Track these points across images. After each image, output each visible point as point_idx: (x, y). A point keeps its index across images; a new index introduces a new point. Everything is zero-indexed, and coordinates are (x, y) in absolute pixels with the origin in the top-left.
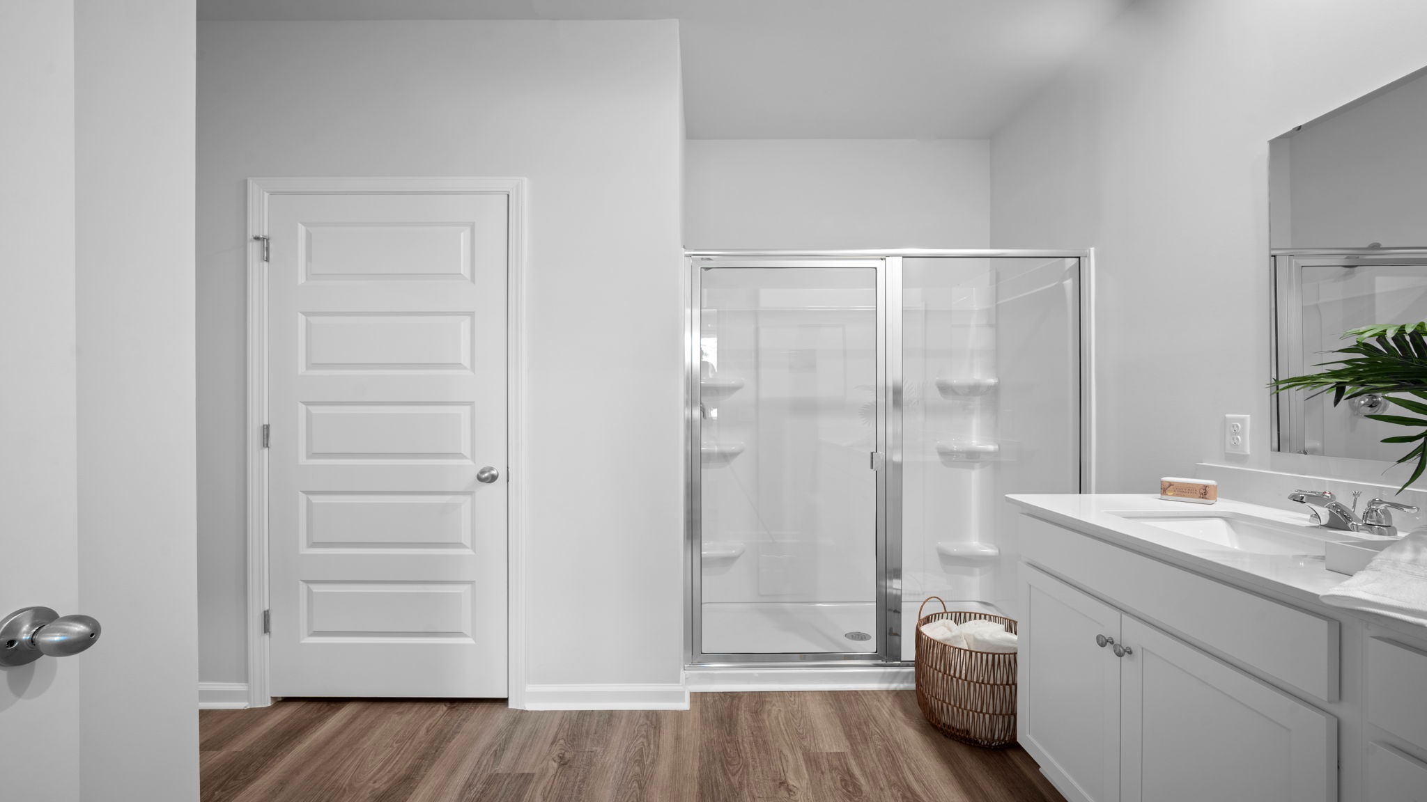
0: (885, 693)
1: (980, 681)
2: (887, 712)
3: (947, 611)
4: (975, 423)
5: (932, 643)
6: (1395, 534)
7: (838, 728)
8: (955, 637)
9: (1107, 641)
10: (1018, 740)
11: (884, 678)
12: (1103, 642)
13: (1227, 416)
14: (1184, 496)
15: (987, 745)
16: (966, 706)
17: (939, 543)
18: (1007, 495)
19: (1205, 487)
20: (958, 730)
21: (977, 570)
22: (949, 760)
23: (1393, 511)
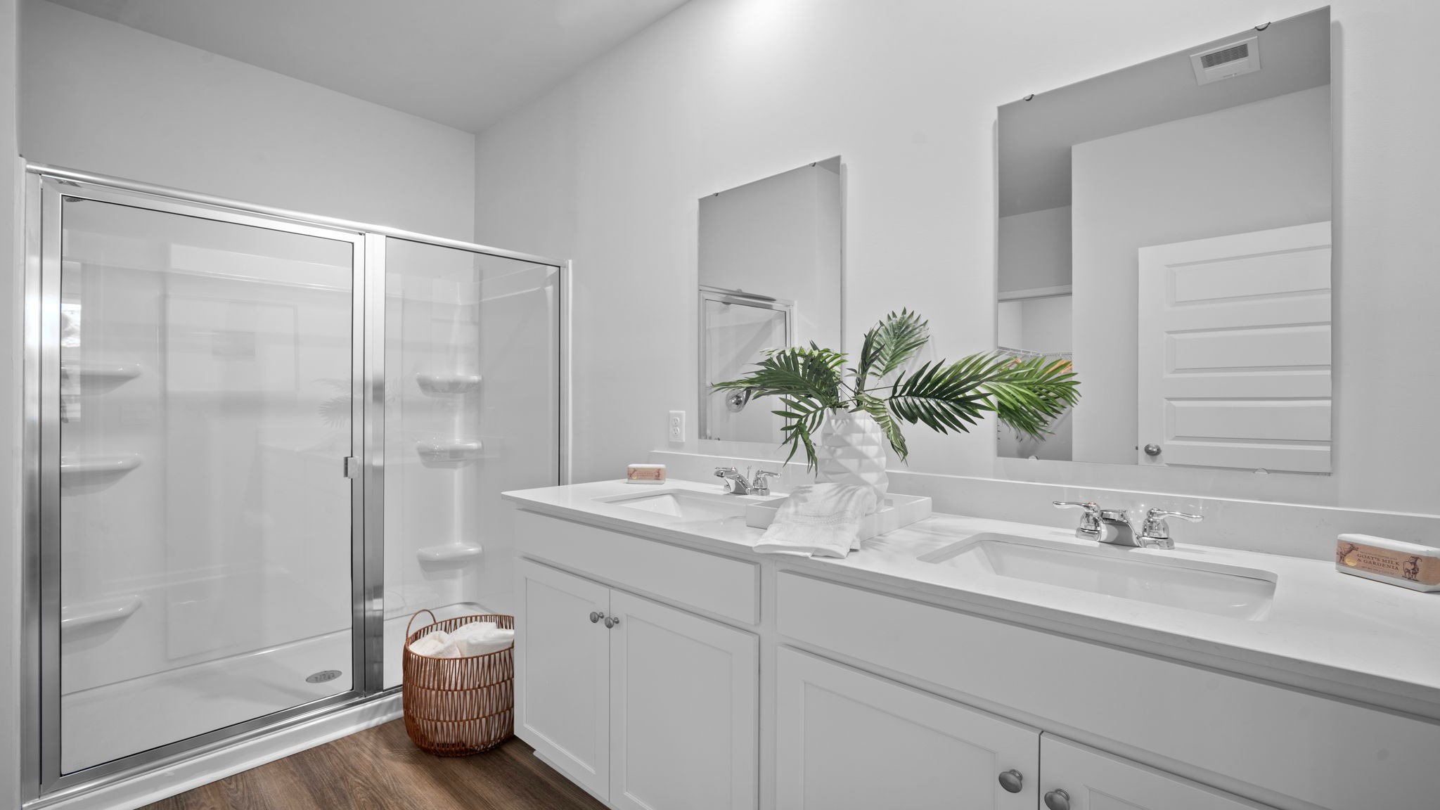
0: (365, 734)
1: (477, 686)
2: (368, 755)
3: (437, 622)
4: (458, 420)
5: (423, 661)
6: (768, 494)
7: (305, 799)
8: (449, 648)
9: (599, 616)
10: (515, 734)
11: (362, 716)
12: (595, 618)
13: (671, 411)
14: (645, 479)
15: (483, 749)
16: (461, 718)
17: (420, 550)
18: (503, 493)
19: (659, 470)
20: (453, 745)
21: (460, 571)
22: (444, 782)
23: (768, 478)
